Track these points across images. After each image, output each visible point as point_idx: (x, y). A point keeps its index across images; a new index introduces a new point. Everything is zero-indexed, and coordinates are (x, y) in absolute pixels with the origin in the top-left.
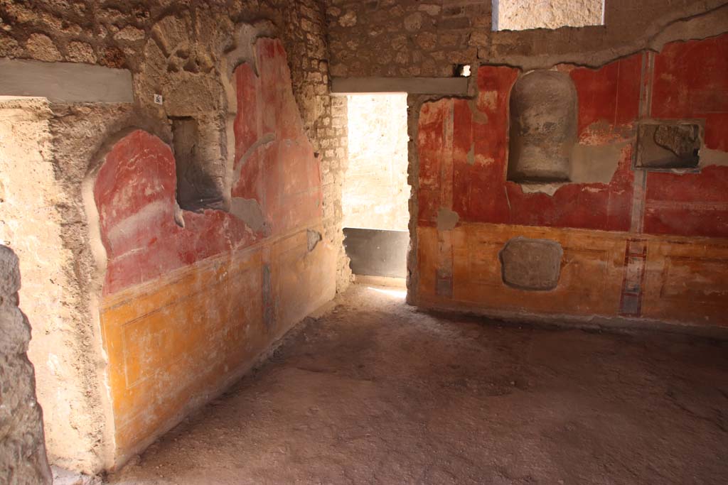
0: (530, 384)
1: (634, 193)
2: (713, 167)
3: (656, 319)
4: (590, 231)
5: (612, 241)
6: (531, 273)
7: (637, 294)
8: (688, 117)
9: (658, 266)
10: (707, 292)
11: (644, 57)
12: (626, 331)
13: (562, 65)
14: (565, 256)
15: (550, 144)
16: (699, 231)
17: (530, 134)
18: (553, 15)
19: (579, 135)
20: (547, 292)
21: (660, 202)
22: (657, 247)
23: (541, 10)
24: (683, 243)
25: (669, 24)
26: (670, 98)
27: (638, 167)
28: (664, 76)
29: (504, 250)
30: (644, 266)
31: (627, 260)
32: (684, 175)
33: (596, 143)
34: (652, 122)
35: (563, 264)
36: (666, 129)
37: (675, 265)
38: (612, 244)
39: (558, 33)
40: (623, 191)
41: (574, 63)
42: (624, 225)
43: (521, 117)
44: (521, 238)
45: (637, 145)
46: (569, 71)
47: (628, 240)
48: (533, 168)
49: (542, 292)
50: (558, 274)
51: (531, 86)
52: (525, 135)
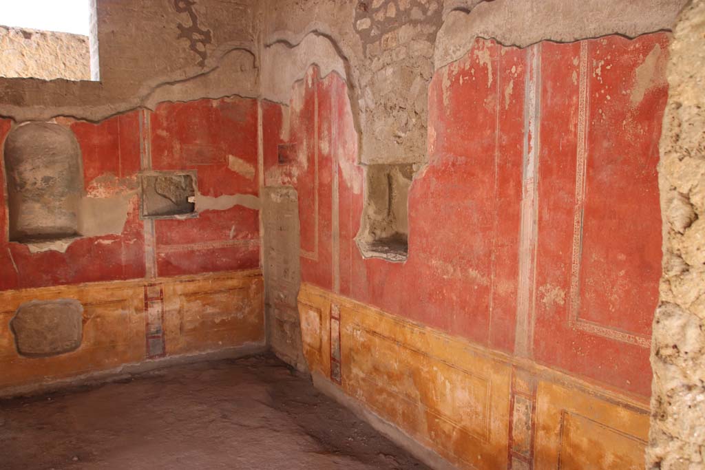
0: (95, 453)
1: (145, 241)
2: (207, 211)
3: (180, 354)
4: (108, 283)
5: (130, 289)
6: (49, 337)
7: (160, 335)
8: (183, 168)
9: (174, 305)
10: (217, 321)
11: (141, 114)
12: (157, 373)
13: (61, 118)
14: (86, 312)
15: (51, 199)
16: (205, 269)
17: (27, 189)
18: (26, 65)
19: (85, 188)
20: (72, 353)
21: (169, 247)
22: (172, 288)
23: (11, 58)
24: (193, 281)
25: (159, 86)
26: (166, 152)
27: (146, 216)
28: (160, 132)
29: (16, 318)
30: (163, 307)
31: (146, 306)
32: (186, 220)
33: (104, 196)
34: (154, 174)
35: (84, 321)
36: (163, 179)
37: (189, 301)
38: (130, 292)
39: (53, 84)
40: (135, 240)
41: (73, 117)
42: (140, 272)
43: (16, 172)
44: (34, 301)
45: (142, 195)
46: (69, 123)
47: (145, 286)
48: (34, 226)
49: (66, 355)
50: (81, 332)
51: (25, 138)
52: (23, 190)
